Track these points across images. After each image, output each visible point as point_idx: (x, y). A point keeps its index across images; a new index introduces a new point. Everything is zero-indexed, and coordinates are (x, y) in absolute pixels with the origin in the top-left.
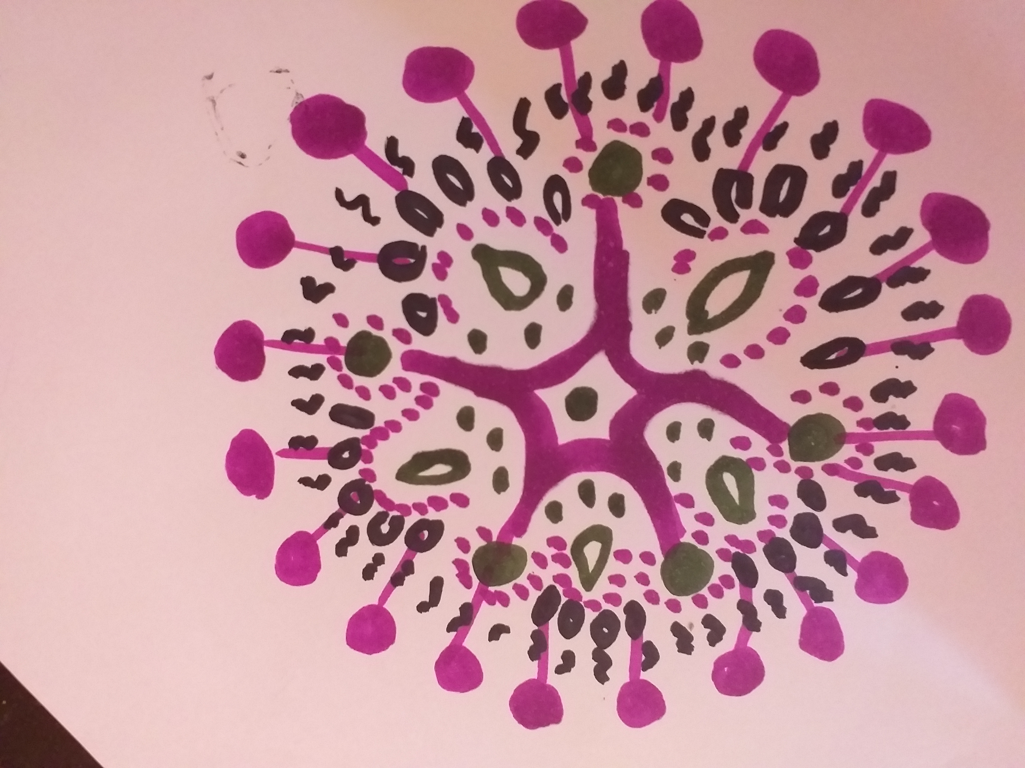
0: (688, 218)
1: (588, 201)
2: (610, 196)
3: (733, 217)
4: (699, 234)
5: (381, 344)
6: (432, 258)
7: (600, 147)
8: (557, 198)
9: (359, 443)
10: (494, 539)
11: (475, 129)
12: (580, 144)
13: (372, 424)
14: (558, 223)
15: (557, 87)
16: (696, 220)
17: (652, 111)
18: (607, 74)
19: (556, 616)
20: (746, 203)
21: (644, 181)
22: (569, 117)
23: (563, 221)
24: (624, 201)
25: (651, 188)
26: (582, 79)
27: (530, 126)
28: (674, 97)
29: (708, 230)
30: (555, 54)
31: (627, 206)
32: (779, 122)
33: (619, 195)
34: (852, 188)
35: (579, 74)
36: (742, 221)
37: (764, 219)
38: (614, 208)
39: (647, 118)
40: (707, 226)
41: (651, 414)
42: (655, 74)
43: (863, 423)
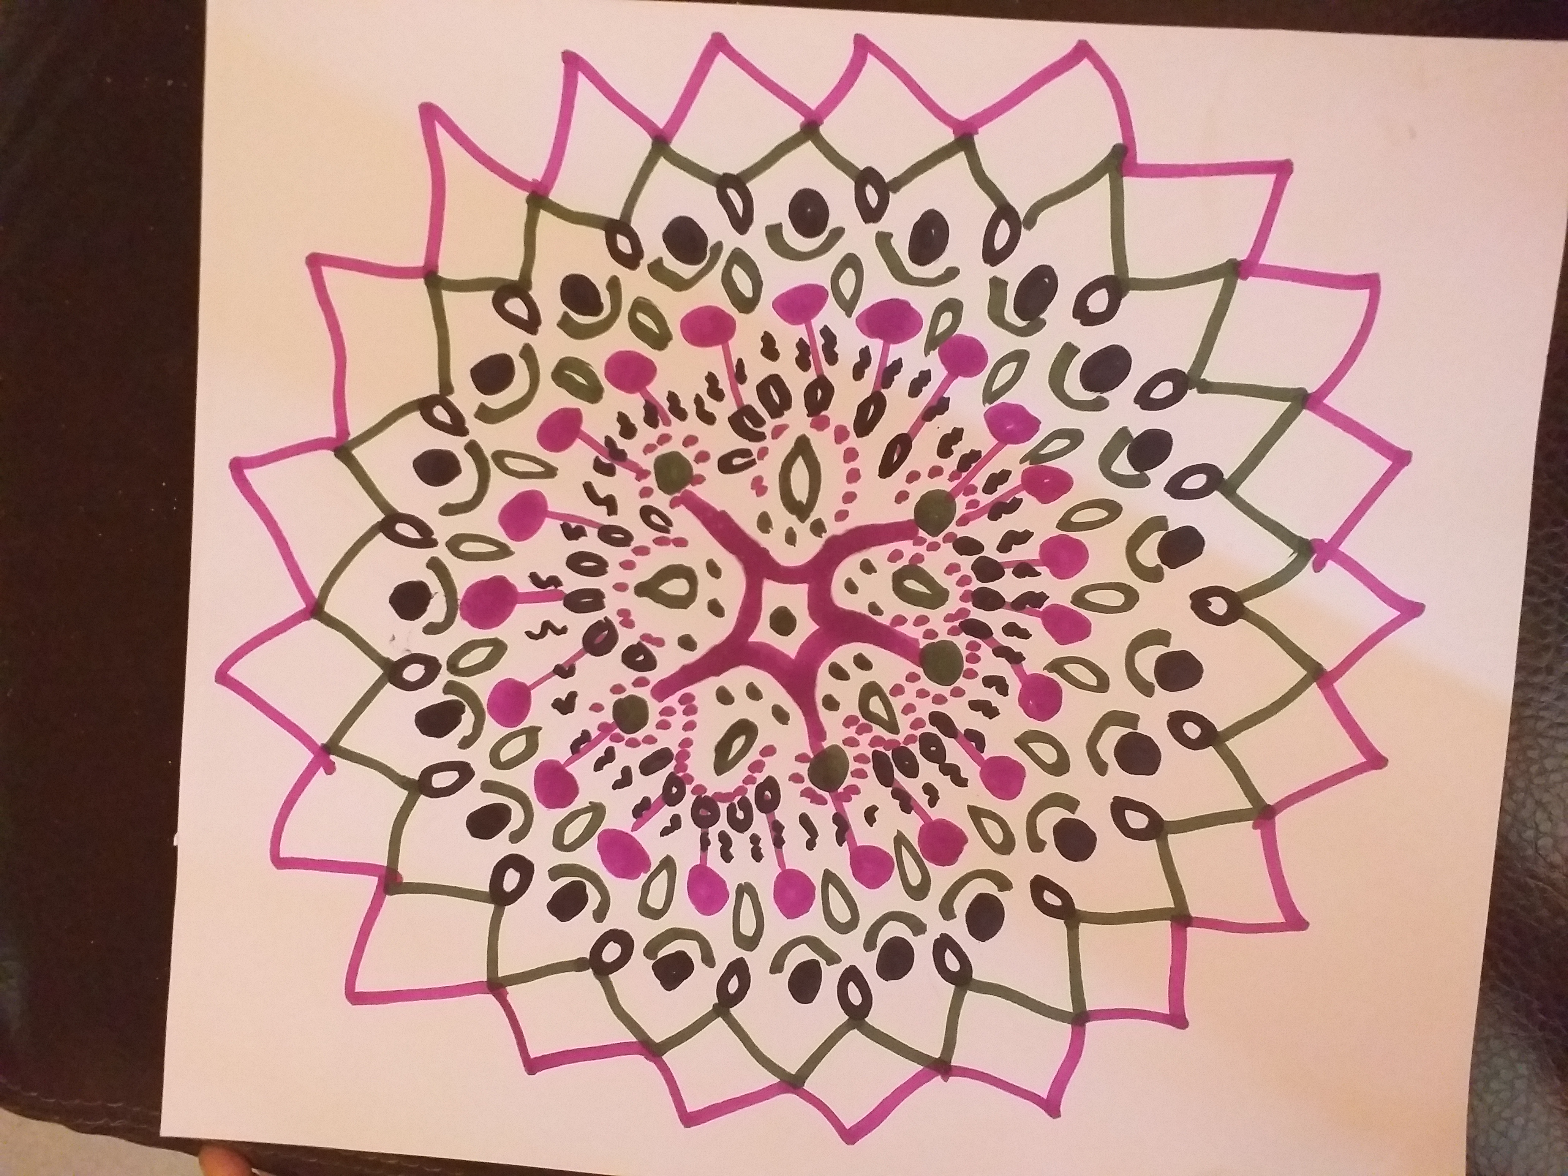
0: (737, 461)
1: (673, 504)
2: (683, 490)
3: (761, 437)
4: (752, 463)
5: (632, 699)
6: (616, 620)
7: (652, 469)
8: (655, 518)
9: (675, 774)
10: (812, 756)
11: (573, 525)
12: (638, 479)
13: (672, 754)
14: (668, 532)
15: (597, 460)
16: (743, 457)
17: (661, 423)
18: (618, 427)
19: (895, 768)
20: (760, 422)
21: (693, 464)
22: (619, 469)
23: (670, 528)
24: (693, 485)
25: (701, 464)
26: (606, 443)
27: (602, 495)
28: (665, 405)
29: (755, 456)
30: (578, 443)
31: (698, 486)
32: (735, 362)
33: (686, 485)
34: (811, 358)
35: (602, 442)
36: (768, 435)
37: (778, 421)
38: (691, 494)
39: (662, 429)
40: (751, 455)
41: (828, 590)
42: (643, 402)
43: (952, 478)
